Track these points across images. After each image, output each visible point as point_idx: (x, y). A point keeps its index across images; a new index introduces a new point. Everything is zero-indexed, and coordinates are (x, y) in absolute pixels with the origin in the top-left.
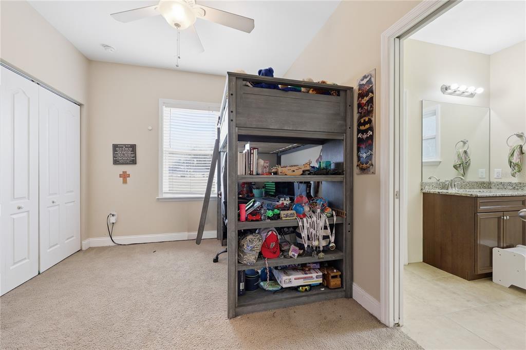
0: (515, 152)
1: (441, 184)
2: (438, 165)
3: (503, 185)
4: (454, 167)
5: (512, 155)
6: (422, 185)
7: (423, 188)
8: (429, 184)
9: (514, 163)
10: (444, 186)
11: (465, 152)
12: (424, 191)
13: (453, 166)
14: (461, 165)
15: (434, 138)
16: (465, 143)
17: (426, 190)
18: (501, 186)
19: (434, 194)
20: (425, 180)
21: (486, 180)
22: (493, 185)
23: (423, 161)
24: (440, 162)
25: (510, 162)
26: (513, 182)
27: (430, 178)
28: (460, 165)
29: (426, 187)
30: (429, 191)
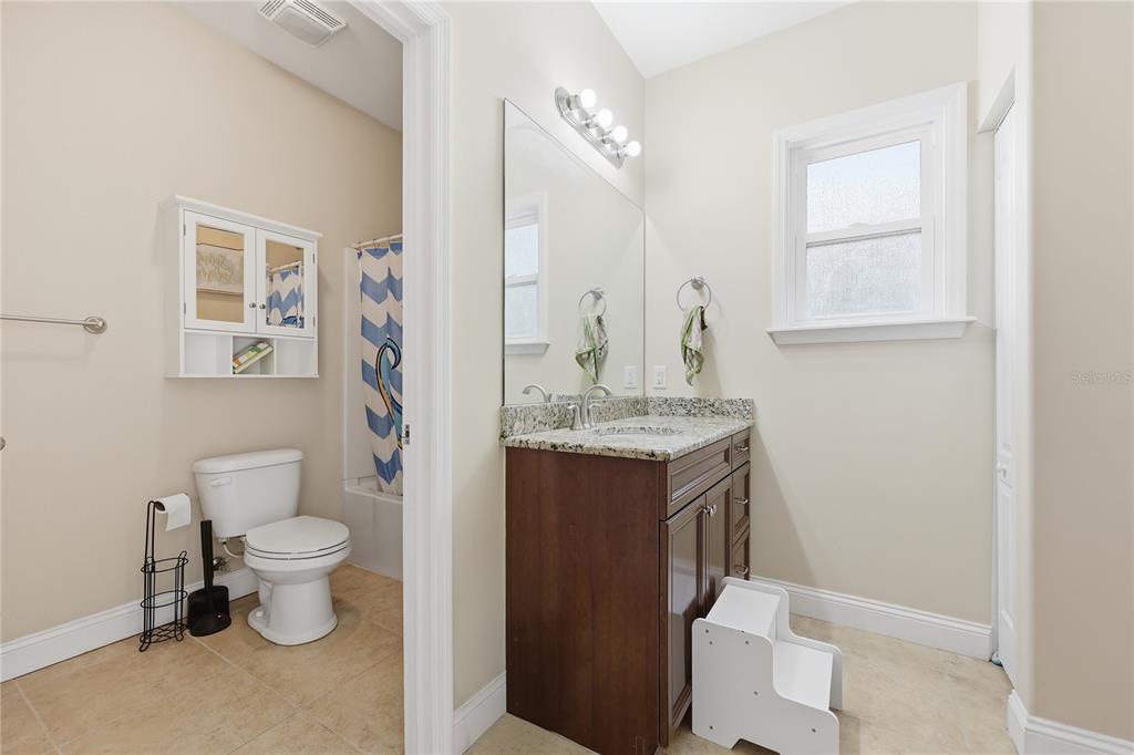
0: (694, 323)
1: (556, 411)
2: (543, 355)
3: (670, 405)
4: (577, 359)
5: (689, 330)
6: (505, 417)
7: (507, 428)
8: (525, 414)
9: (691, 350)
10: (564, 420)
11: (599, 320)
12: (509, 441)
13: (574, 357)
14: (592, 354)
15: (535, 283)
16: (598, 297)
17: (518, 437)
18: (666, 409)
19: (539, 452)
20: (515, 399)
21: (638, 394)
22: (652, 404)
23: (506, 343)
24: (547, 346)
25: (685, 348)
26: (687, 397)
27: (526, 392)
28: (589, 353)
29: (517, 424)
30: (524, 438)
